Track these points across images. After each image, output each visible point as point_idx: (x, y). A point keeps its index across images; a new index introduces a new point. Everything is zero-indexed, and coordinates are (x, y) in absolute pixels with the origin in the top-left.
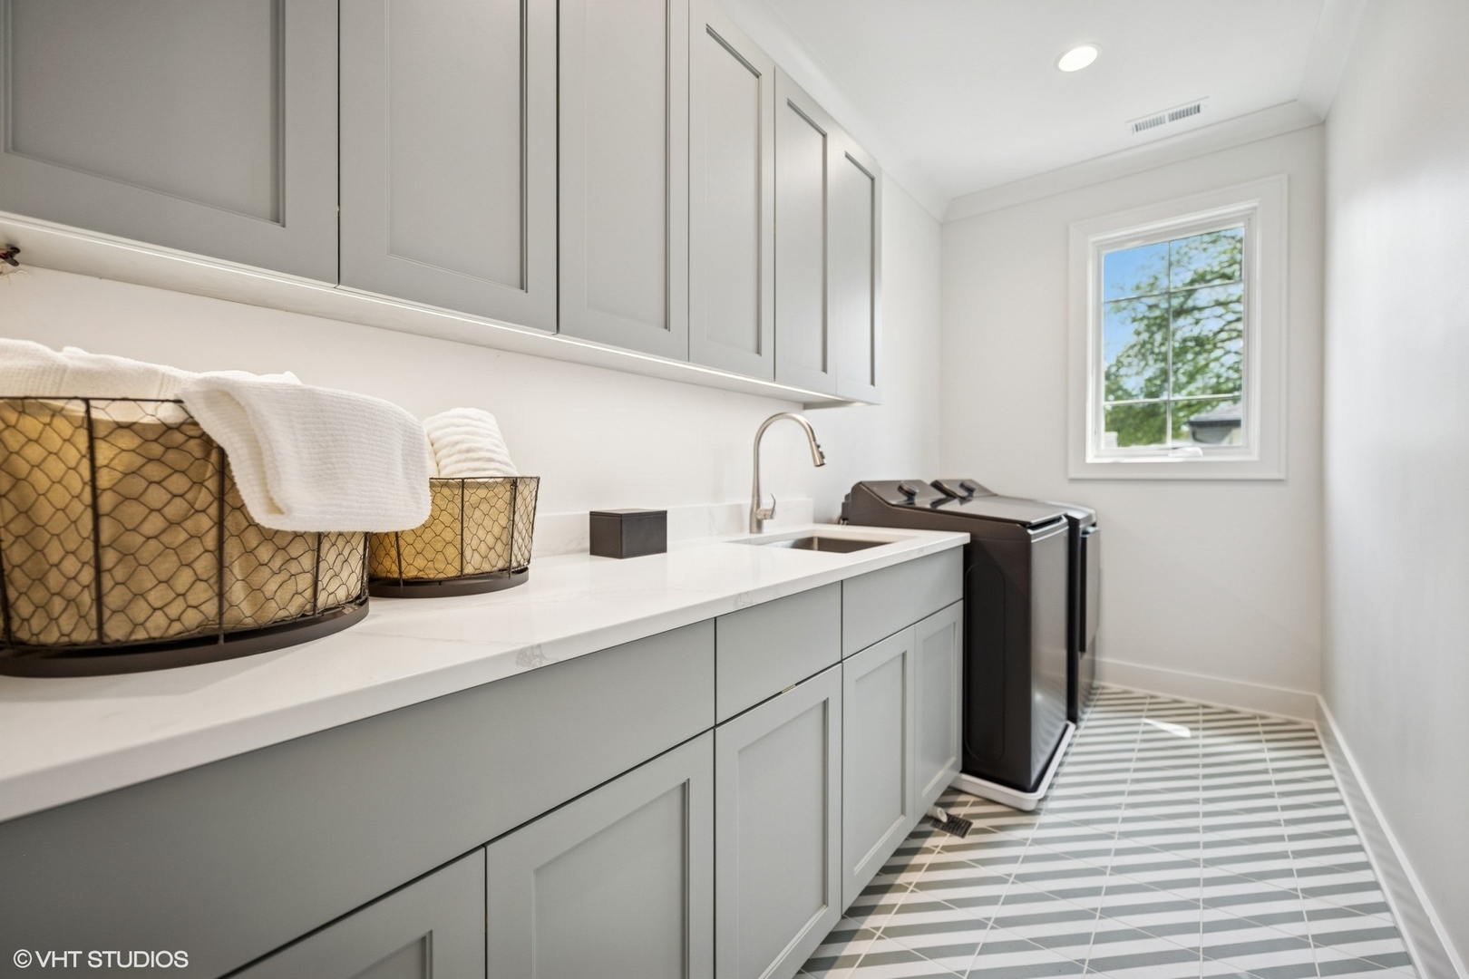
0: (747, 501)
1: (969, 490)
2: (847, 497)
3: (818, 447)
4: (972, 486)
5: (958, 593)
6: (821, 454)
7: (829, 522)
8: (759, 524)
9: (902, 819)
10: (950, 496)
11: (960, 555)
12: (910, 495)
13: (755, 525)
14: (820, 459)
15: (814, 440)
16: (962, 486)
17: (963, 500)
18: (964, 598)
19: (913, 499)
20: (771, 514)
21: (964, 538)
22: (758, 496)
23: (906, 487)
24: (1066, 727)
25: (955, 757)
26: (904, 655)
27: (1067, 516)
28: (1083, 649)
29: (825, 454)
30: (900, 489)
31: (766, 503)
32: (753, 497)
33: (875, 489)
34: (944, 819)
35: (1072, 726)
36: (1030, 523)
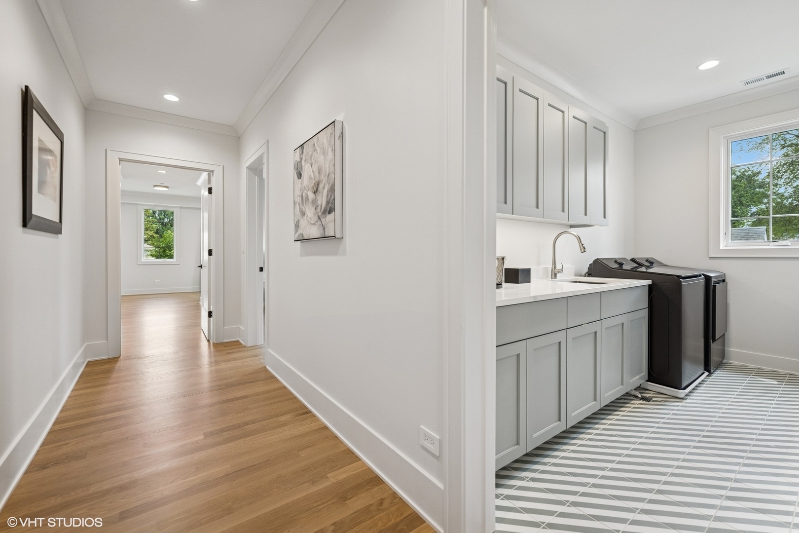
0: (550, 266)
1: (651, 263)
2: (590, 265)
3: (583, 245)
4: (653, 261)
5: (645, 304)
6: (584, 247)
7: (581, 276)
8: (555, 275)
9: (622, 386)
10: (641, 265)
11: (647, 289)
12: (621, 264)
13: (553, 276)
14: (583, 250)
15: (581, 242)
16: (647, 260)
17: (647, 267)
18: (648, 308)
19: (622, 266)
20: (561, 271)
21: (649, 282)
22: (555, 264)
23: (619, 261)
24: (703, 373)
25: (644, 373)
26: (623, 324)
27: (704, 275)
28: (714, 340)
29: (585, 247)
30: (616, 262)
31: (559, 267)
32: (553, 264)
33: (604, 262)
34: (640, 396)
35: (707, 373)
36: (681, 276)
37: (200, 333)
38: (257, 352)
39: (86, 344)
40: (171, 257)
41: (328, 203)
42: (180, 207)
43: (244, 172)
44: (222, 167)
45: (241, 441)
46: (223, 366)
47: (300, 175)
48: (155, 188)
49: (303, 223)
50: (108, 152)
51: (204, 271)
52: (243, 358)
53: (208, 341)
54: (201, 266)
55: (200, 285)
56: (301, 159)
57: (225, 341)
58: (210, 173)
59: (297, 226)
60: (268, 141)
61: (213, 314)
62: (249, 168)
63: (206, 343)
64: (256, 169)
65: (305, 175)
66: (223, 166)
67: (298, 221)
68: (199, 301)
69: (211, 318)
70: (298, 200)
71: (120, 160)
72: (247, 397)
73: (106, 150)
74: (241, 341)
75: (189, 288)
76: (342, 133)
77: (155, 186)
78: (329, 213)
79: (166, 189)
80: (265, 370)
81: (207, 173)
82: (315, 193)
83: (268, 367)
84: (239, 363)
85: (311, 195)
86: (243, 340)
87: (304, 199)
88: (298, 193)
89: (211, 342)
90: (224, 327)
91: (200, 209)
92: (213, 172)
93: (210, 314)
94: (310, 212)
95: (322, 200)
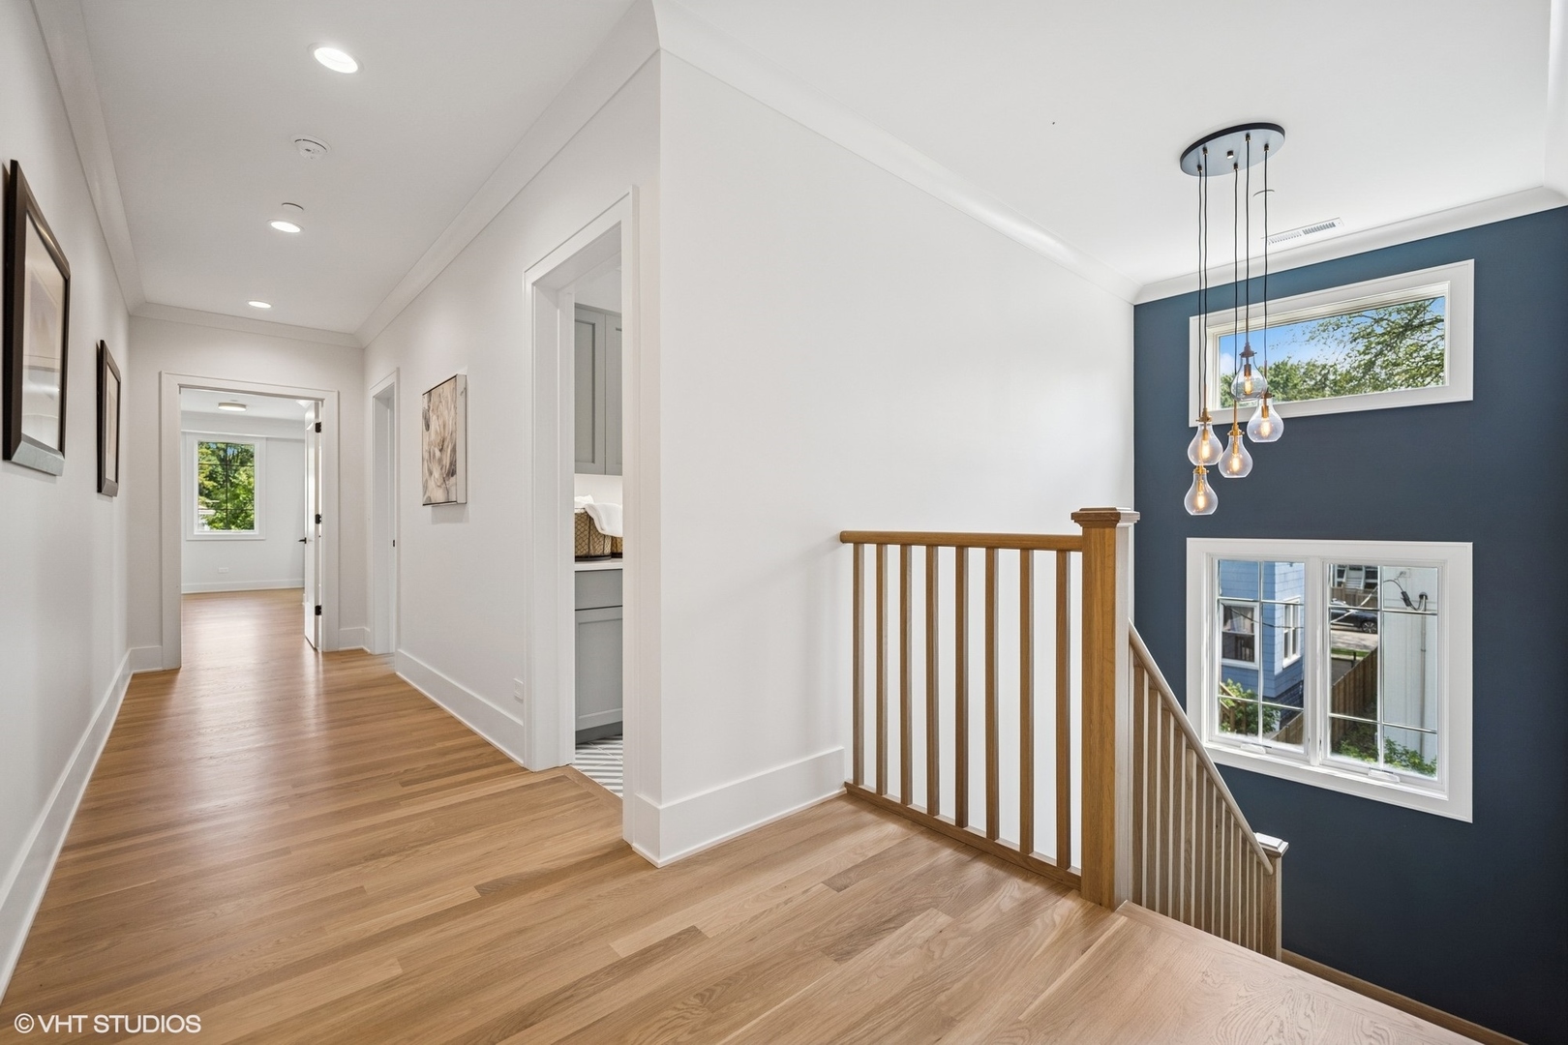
37: (303, 641)
38: (387, 659)
39: (130, 649)
40: (251, 526)
41: (451, 464)
42: (267, 439)
43: (370, 403)
44: (336, 394)
45: (348, 728)
46: (335, 674)
47: (428, 427)
48: (220, 408)
49: (432, 484)
50: (164, 376)
51: (310, 547)
52: (366, 666)
53: (315, 649)
54: (305, 540)
55: (304, 577)
56: (429, 407)
57: (341, 649)
58: (318, 403)
59: (425, 487)
60: (398, 370)
61: (323, 610)
62: (377, 398)
63: (312, 652)
64: (386, 399)
65: (432, 427)
66: (339, 393)
67: (427, 481)
68: (302, 601)
69: (320, 617)
70: (426, 456)
71: (181, 386)
72: (363, 698)
73: (160, 374)
74: (365, 648)
75: (285, 582)
76: (466, 389)
77: (220, 404)
78: (452, 476)
79: (243, 409)
80: (394, 676)
81: (313, 402)
82: (441, 450)
83: (398, 673)
84: (359, 671)
85: (438, 453)
86: (369, 648)
87: (431, 455)
88: (426, 447)
89: (320, 651)
90: (339, 628)
91: (303, 441)
92: (322, 400)
93: (318, 610)
94: (436, 474)
95: (447, 461)
